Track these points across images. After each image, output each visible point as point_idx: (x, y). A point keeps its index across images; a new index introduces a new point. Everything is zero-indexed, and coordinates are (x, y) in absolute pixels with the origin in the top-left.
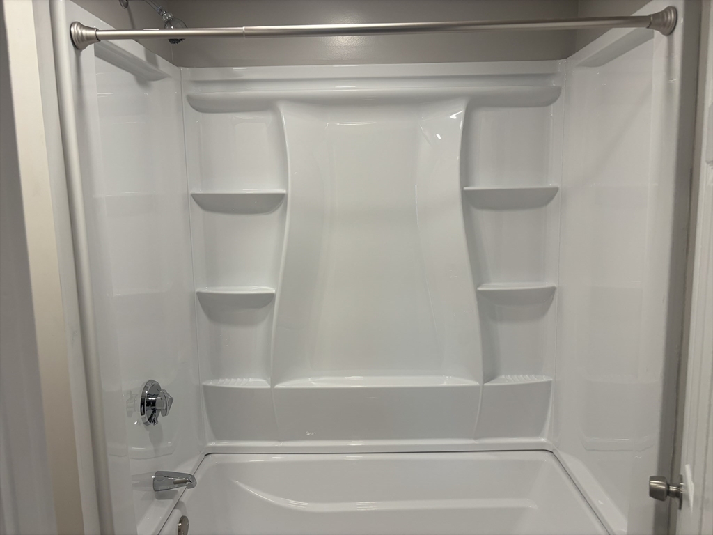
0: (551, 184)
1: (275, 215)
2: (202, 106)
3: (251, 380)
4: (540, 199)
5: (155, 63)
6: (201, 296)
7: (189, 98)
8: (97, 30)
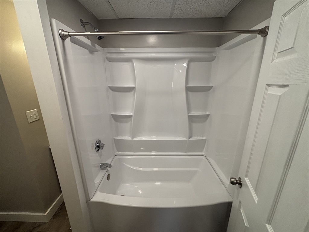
0: (211, 85)
1: (133, 92)
2: (110, 60)
3: (127, 137)
4: (207, 89)
5: (95, 47)
6: (112, 115)
7: (107, 58)
8: (69, 32)
